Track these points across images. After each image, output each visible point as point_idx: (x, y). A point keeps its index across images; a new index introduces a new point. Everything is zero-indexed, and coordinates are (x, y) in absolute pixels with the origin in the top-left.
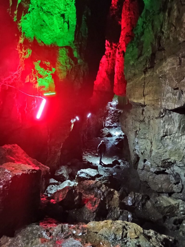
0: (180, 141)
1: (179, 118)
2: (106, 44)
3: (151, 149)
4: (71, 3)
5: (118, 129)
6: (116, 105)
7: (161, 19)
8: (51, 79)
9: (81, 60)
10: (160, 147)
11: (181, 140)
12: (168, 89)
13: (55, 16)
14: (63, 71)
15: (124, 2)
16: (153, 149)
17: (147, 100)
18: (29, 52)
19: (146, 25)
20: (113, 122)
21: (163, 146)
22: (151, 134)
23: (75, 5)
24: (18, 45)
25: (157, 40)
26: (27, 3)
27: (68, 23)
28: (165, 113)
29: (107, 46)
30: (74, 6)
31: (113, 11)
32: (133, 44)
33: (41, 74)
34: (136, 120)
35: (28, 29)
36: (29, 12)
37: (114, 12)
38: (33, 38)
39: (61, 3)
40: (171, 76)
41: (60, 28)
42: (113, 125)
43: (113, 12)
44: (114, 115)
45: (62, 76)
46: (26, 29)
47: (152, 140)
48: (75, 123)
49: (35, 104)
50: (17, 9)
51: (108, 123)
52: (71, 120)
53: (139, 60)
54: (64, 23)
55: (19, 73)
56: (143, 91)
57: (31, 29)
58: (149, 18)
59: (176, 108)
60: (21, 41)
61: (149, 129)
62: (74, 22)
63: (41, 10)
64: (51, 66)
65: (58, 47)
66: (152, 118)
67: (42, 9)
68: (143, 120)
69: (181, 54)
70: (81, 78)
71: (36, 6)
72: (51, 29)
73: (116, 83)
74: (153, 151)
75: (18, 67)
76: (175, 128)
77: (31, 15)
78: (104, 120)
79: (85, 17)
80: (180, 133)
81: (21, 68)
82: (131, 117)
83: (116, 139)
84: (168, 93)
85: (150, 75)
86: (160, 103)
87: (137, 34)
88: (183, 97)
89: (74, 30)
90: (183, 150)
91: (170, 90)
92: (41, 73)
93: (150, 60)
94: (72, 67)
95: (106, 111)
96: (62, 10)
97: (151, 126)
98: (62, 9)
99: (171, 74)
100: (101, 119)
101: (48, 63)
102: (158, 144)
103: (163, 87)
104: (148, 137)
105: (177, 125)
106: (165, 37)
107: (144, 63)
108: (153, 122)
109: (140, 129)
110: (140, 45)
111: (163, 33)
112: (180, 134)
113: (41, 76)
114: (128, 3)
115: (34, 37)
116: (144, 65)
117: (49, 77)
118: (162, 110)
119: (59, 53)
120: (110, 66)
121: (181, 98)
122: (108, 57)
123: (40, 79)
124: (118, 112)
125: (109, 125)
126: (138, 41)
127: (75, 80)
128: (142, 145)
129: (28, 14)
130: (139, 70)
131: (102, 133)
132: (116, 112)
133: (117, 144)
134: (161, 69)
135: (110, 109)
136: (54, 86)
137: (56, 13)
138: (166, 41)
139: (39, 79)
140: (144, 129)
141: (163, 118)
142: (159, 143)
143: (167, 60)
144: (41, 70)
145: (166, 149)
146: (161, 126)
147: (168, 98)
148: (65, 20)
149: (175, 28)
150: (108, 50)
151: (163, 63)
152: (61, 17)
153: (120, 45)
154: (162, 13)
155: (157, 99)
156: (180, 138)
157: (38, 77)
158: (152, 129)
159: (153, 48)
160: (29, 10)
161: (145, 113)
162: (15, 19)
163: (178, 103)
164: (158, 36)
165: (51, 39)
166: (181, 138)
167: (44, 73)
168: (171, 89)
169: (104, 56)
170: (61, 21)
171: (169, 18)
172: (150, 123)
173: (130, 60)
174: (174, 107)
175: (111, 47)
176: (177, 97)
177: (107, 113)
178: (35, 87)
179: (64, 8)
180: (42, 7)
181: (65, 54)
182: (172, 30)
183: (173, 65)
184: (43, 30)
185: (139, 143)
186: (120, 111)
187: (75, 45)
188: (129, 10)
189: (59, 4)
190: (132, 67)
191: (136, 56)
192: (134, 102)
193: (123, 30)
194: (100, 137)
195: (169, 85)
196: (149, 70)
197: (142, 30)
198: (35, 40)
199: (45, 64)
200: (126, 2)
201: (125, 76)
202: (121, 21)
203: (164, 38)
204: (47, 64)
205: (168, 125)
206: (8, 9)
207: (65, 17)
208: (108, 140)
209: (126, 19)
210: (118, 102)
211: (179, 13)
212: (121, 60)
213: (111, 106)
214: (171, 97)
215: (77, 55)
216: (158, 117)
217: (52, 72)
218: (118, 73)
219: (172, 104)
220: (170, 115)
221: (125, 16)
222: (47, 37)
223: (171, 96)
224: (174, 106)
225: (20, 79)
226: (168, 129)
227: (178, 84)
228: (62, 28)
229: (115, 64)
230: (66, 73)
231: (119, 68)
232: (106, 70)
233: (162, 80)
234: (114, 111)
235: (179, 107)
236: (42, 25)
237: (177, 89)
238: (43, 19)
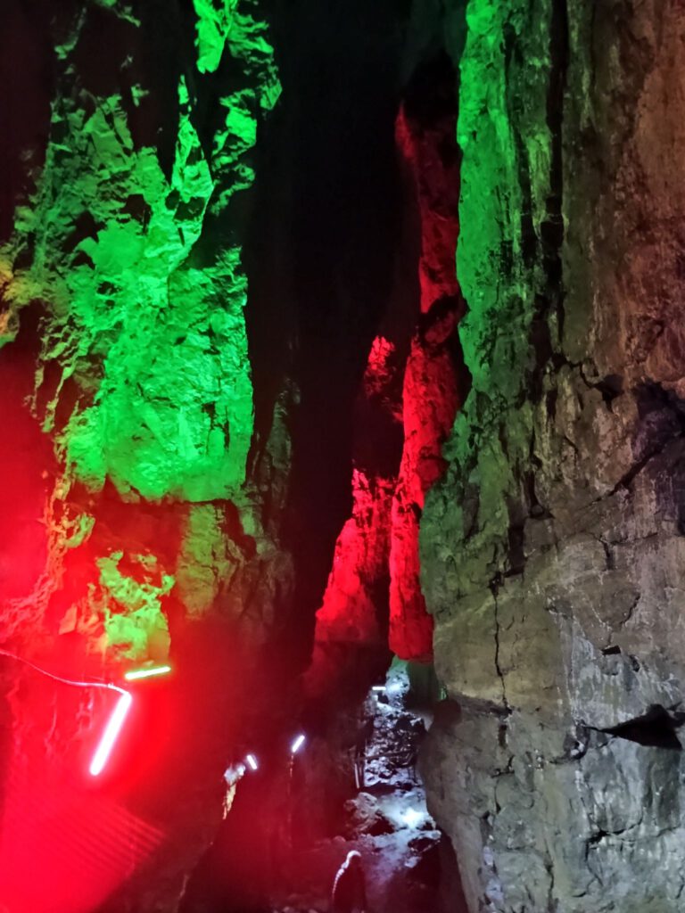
0: (661, 859)
1: (639, 759)
2: (353, 483)
3: (550, 896)
4: (237, 371)
5: (417, 799)
6: (403, 694)
7: (528, 420)
8: (157, 615)
9: (270, 545)
10: (584, 885)
11: (663, 854)
12: (581, 648)
13: (183, 408)
14: (203, 584)
15: (409, 359)
16: (560, 898)
17: (514, 690)
18: (86, 524)
19: (483, 438)
20: (393, 767)
21: (596, 882)
22: (543, 831)
23: (249, 376)
24: (49, 506)
25: (521, 484)
26: (94, 376)
27: (226, 428)
28: (585, 739)
29: (359, 489)
30: (248, 379)
31: (373, 383)
32: (446, 493)
33: (121, 598)
34: (479, 769)
35: (88, 452)
36: (98, 403)
37: (378, 385)
38: (103, 480)
39: (206, 374)
40: (586, 604)
41: (197, 446)
42: (393, 781)
43: (374, 386)
44: (398, 738)
45: (199, 600)
46: (82, 452)
47: (550, 856)
48: (240, 783)
49: (90, 715)
50: (57, 395)
51: (374, 769)
52: (224, 771)
53: (471, 546)
54: (212, 428)
55: (39, 602)
56: (494, 655)
57: (99, 453)
58: (490, 418)
59: (623, 724)
60: (62, 490)
61: (532, 806)
62: (245, 426)
63: (137, 394)
64: (158, 567)
65: (188, 503)
66: (540, 759)
67: (142, 390)
68: (508, 767)
69: (607, 533)
70: (268, 607)
71: (121, 381)
72: (168, 450)
73: (396, 616)
74: (559, 905)
75: (39, 581)
76: (633, 803)
77: (103, 409)
78: (359, 759)
79: (282, 410)
80: (656, 824)
81: (49, 583)
82: (461, 756)
83: (410, 845)
84: (584, 665)
85: (512, 597)
86: (560, 702)
87: (456, 461)
88: (641, 683)
89: (247, 450)
90: (678, 896)
91: (592, 654)
92: (120, 595)
93: (509, 548)
94: (234, 567)
95: (365, 722)
96: (207, 392)
97: (542, 794)
98: (206, 388)
99: (584, 596)
100: (345, 757)
101: (150, 560)
102: (576, 872)
103: (564, 642)
104: (535, 844)
105: (637, 790)
106: (548, 475)
107: (487, 557)
108: (545, 779)
109: (499, 808)
110: (469, 498)
111: (539, 463)
112: (657, 829)
113: (118, 608)
114: (422, 362)
115: (107, 477)
116: (488, 565)
117: (150, 610)
118: (573, 728)
119: (191, 522)
120: (371, 553)
121: (633, 686)
122: (363, 522)
123: (117, 617)
124: (413, 722)
125: (377, 779)
126: (461, 485)
127: (244, 612)
128: (513, 878)
129: (95, 408)
130: (473, 580)
131: (352, 818)
132: (403, 722)
133: (415, 868)
134: (549, 579)
135: (378, 712)
136: (166, 641)
137: (187, 400)
138: (554, 489)
139: (111, 617)
140: (513, 805)
141: (582, 760)
142: (580, 868)
143: (564, 551)
144: (122, 587)
145: (611, 896)
146: (576, 797)
147: (587, 683)
148: (215, 421)
149: (577, 451)
150: (364, 502)
151: (554, 560)
152: (203, 411)
153: (404, 486)
154: (527, 403)
155: (548, 686)
156: (658, 845)
157: (107, 612)
158: (547, 808)
159: (514, 510)
160: (99, 395)
161: (513, 738)
162: (47, 426)
163: (627, 705)
164: (526, 473)
165: (166, 480)
166: (663, 846)
167: (132, 596)
168: (592, 649)
169: (351, 522)
170: (201, 424)
171: (554, 418)
172: (535, 781)
173: (436, 544)
174: (616, 719)
175: (373, 492)
176: (618, 680)
177: (370, 727)
178: (96, 650)
179: (214, 386)
180: (142, 385)
181: (213, 526)
182: (566, 457)
183: (588, 567)
184: (138, 453)
185: (500, 871)
186: (419, 719)
187: (250, 495)
188: (426, 380)
189: (197, 375)
190: (447, 569)
191: (459, 532)
192: (466, 698)
193: (408, 438)
194: (343, 836)
195: (584, 635)
196: (507, 580)
197: (470, 451)
198: (109, 484)
199: (139, 564)
200: (414, 359)
201: (426, 599)
202: (401, 412)
203: (546, 478)
204: (146, 564)
205: (604, 790)
206: (28, 398)
207: (217, 412)
208: (378, 850)
209: (416, 408)
210: (408, 682)
211: (582, 407)
212: (408, 532)
213: (383, 699)
214: (599, 681)
215: (254, 527)
216: (562, 758)
217: (160, 590)
218: (403, 579)
219: (607, 705)
220: (605, 751)
221: (414, 396)
222: (152, 473)
223: (598, 676)
224: (613, 715)
225: (40, 622)
226: (608, 807)
227: (613, 634)
228: (204, 446)
229: (390, 548)
230: (214, 591)
231: (404, 562)
232: (357, 568)
233: (558, 617)
234: (396, 718)
235: (632, 720)
236: (135, 438)
237: (615, 650)
238: (143, 419)
